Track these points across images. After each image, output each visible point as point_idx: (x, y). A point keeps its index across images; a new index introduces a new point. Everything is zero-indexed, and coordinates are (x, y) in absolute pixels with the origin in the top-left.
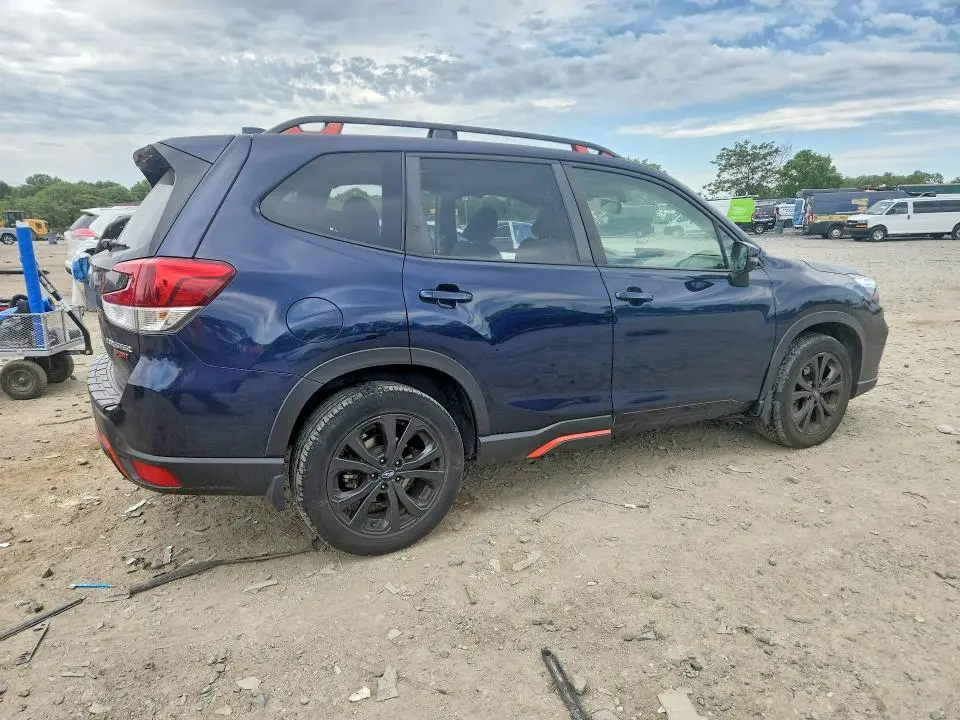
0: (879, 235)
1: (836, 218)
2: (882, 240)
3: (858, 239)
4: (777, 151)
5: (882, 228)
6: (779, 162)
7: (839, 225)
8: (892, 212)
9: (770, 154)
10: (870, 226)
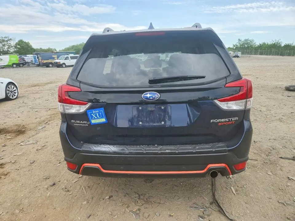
0: (64, 66)
1: (49, 61)
2: (65, 67)
3: (58, 67)
4: (11, 39)
5: (64, 64)
6: (13, 43)
7: (51, 63)
8: (66, 59)
9: (9, 40)
10: (61, 63)
